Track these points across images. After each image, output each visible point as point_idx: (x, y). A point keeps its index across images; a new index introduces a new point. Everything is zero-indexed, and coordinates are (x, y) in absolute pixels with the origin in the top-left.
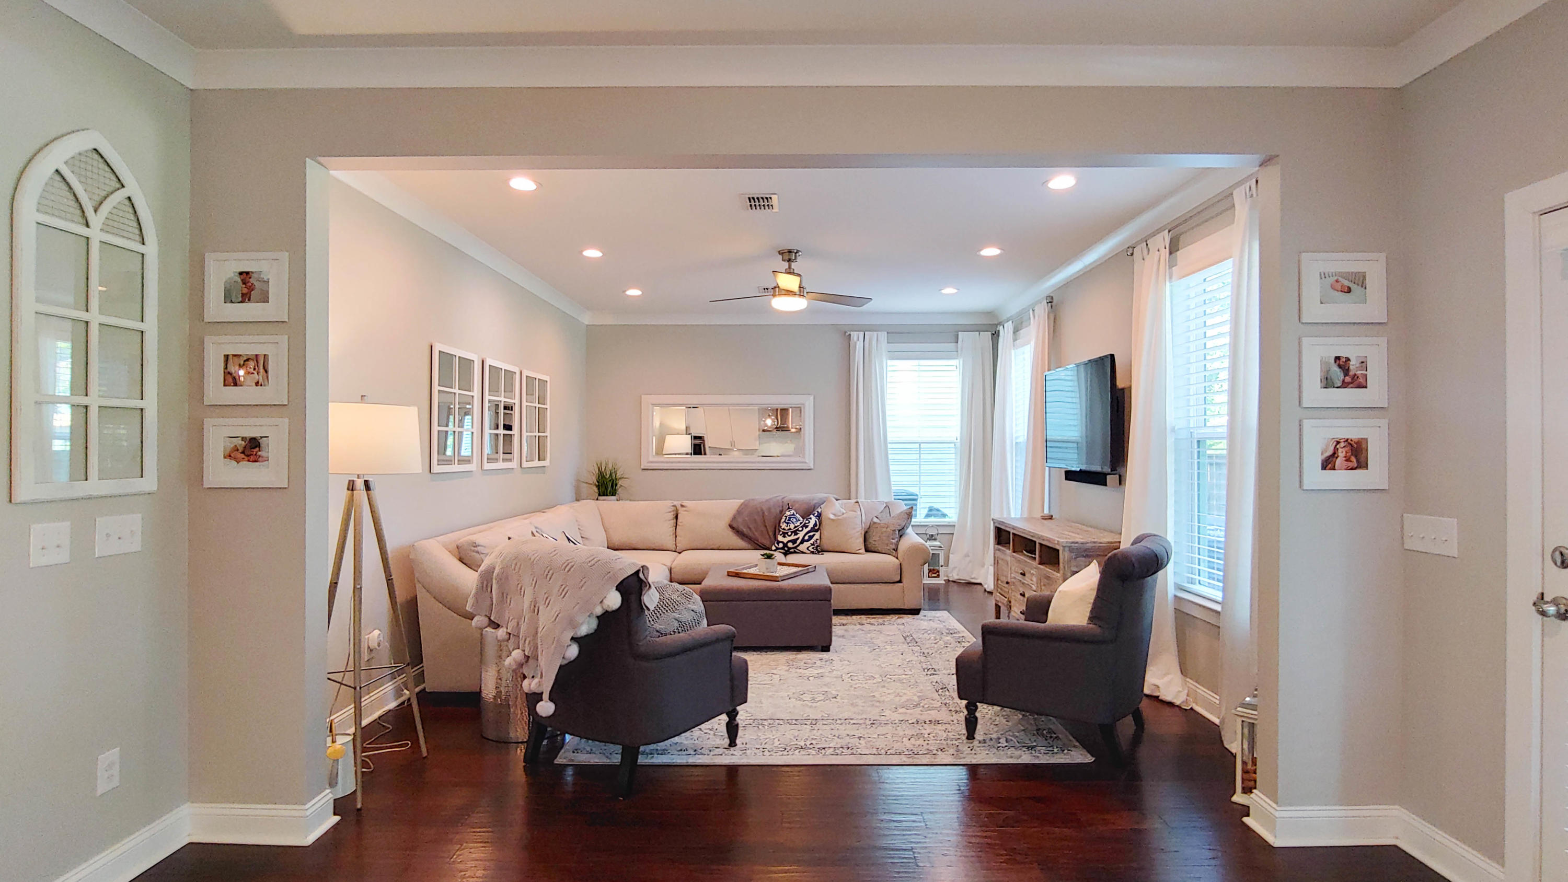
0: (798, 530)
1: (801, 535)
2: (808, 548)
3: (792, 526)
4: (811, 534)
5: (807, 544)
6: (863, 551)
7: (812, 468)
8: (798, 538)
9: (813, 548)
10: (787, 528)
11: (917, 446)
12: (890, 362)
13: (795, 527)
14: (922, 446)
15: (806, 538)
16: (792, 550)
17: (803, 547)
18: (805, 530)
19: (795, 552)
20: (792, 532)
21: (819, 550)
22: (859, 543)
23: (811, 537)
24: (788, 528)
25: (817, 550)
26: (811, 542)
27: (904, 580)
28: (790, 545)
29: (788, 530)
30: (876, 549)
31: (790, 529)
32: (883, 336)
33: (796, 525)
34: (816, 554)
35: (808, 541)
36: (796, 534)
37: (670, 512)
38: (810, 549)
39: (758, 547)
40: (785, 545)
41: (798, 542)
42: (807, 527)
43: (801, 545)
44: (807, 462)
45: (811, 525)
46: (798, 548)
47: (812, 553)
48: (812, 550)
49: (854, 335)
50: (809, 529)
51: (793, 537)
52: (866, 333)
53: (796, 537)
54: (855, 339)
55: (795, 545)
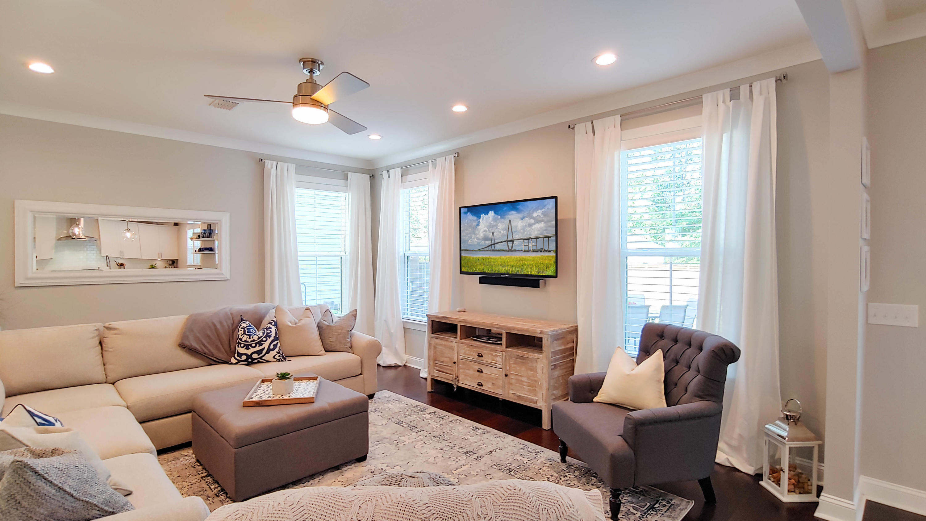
0: (262, 340)
1: (266, 345)
2: (274, 357)
3: (256, 338)
4: (275, 343)
5: (273, 353)
6: (323, 352)
7: (229, 278)
8: (264, 349)
9: (279, 356)
10: (249, 341)
13: (259, 338)
14: (318, 258)
15: (272, 347)
16: (256, 361)
17: (268, 357)
18: (269, 340)
19: (259, 362)
20: (256, 344)
22: (318, 345)
23: (275, 346)
25: (283, 357)
26: (277, 350)
27: (365, 372)
28: (255, 356)
29: (251, 341)
30: (333, 349)
31: (254, 340)
32: (293, 167)
33: (260, 336)
34: (282, 361)
35: (273, 350)
36: (261, 345)
37: (93, 338)
38: (277, 357)
39: (212, 362)
40: (249, 356)
41: (264, 352)
42: (270, 336)
43: (267, 355)
44: (224, 273)
45: (273, 334)
46: (263, 358)
47: (279, 360)
48: (279, 358)
50: (272, 338)
51: (258, 348)
52: (278, 163)
53: (261, 348)
54: (269, 166)
55: (261, 355)
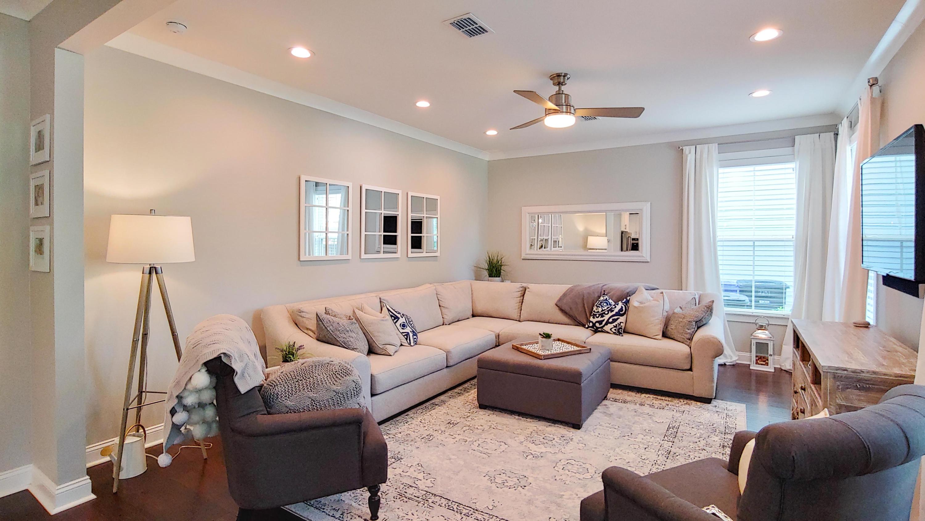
0: (604, 313)
1: (606, 318)
2: (611, 329)
3: (600, 310)
4: (616, 317)
5: (610, 326)
6: (660, 337)
7: (649, 261)
8: (604, 320)
9: (615, 330)
11: (751, 243)
12: (721, 170)
13: (603, 310)
14: (756, 243)
15: (611, 320)
16: (600, 329)
17: (607, 328)
18: (610, 314)
19: (602, 331)
20: (599, 315)
21: (620, 331)
22: (658, 329)
23: (615, 320)
24: (597, 311)
25: (619, 332)
26: (614, 324)
27: (694, 369)
28: (597, 325)
29: (597, 312)
30: (672, 337)
31: (598, 312)
32: (714, 147)
33: (603, 309)
34: (617, 335)
35: (611, 323)
36: (602, 317)
37: (519, 291)
38: (613, 330)
39: (577, 324)
40: (594, 324)
41: (604, 323)
42: (612, 311)
43: (606, 326)
44: (644, 255)
45: (616, 310)
46: (604, 328)
47: (614, 333)
48: (614, 331)
49: (686, 149)
50: (614, 313)
51: (600, 319)
52: (697, 146)
53: (602, 319)
54: (687, 152)
55: (601, 326)
